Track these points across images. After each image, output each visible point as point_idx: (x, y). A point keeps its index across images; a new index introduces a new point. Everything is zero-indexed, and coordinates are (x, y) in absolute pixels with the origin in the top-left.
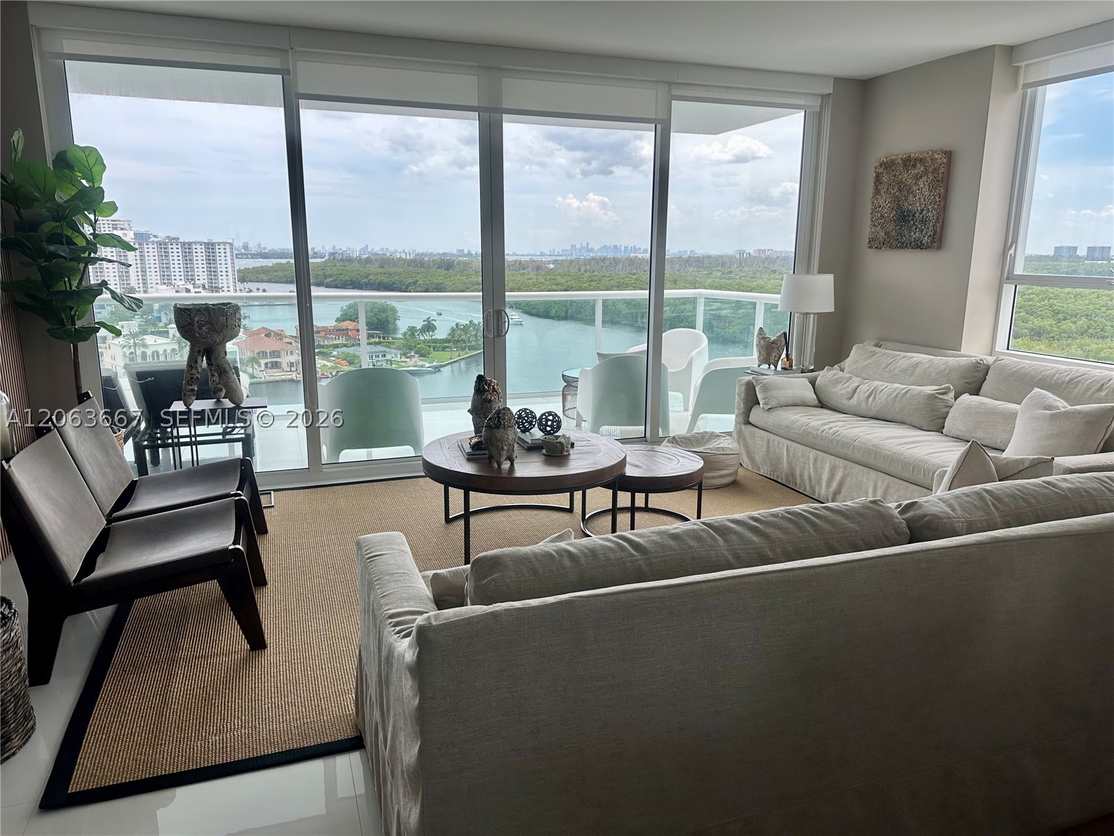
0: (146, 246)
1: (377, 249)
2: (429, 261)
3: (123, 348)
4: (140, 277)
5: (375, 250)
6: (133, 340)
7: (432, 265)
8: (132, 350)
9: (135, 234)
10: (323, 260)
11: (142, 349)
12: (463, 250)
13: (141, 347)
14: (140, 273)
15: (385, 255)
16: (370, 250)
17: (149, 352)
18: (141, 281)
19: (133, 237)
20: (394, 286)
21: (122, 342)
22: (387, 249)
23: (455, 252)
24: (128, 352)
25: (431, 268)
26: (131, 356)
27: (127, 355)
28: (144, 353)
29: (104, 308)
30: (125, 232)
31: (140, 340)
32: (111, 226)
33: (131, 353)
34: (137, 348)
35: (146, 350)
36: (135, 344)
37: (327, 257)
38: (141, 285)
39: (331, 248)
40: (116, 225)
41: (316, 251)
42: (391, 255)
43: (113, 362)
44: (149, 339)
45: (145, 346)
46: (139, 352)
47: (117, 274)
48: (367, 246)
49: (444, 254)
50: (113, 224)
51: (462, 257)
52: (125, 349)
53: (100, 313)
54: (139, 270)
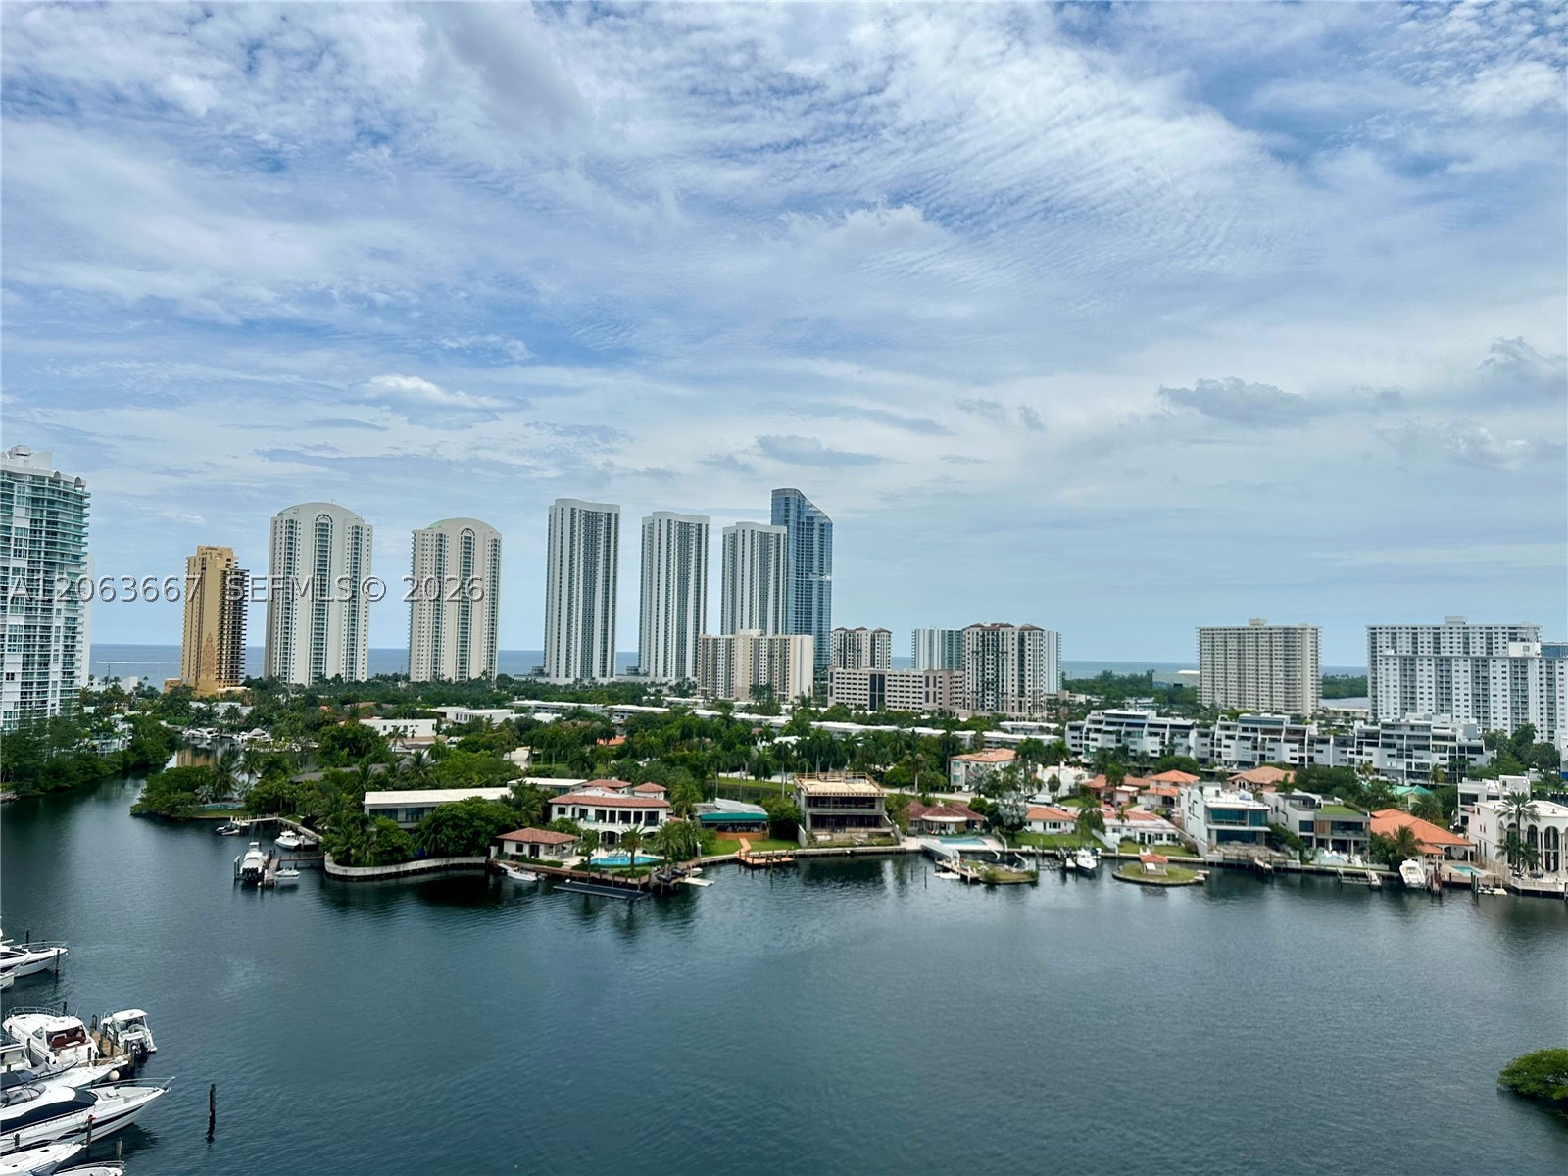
0: (1558, 665)
3: (1500, 816)
4: (1545, 711)
6: (1516, 806)
8: (1514, 821)
9: (1543, 648)
11: (1530, 822)
13: (1528, 818)
14: (1545, 705)
17: (1541, 828)
18: (1545, 717)
19: (1539, 652)
21: (1498, 808)
24: (1506, 823)
26: (1511, 830)
27: (1506, 827)
28: (1532, 831)
29: (1482, 753)
30: (1527, 644)
31: (1528, 807)
32: (1507, 635)
33: (1511, 826)
34: (1522, 819)
35: (1536, 824)
36: (1519, 813)
38: (1545, 722)
40: (1516, 634)
43: (1482, 835)
44: (1544, 808)
45: (1535, 817)
46: (1524, 826)
47: (1508, 705)
50: (1510, 634)
52: (1503, 819)
53: (1474, 759)
54: (1545, 699)
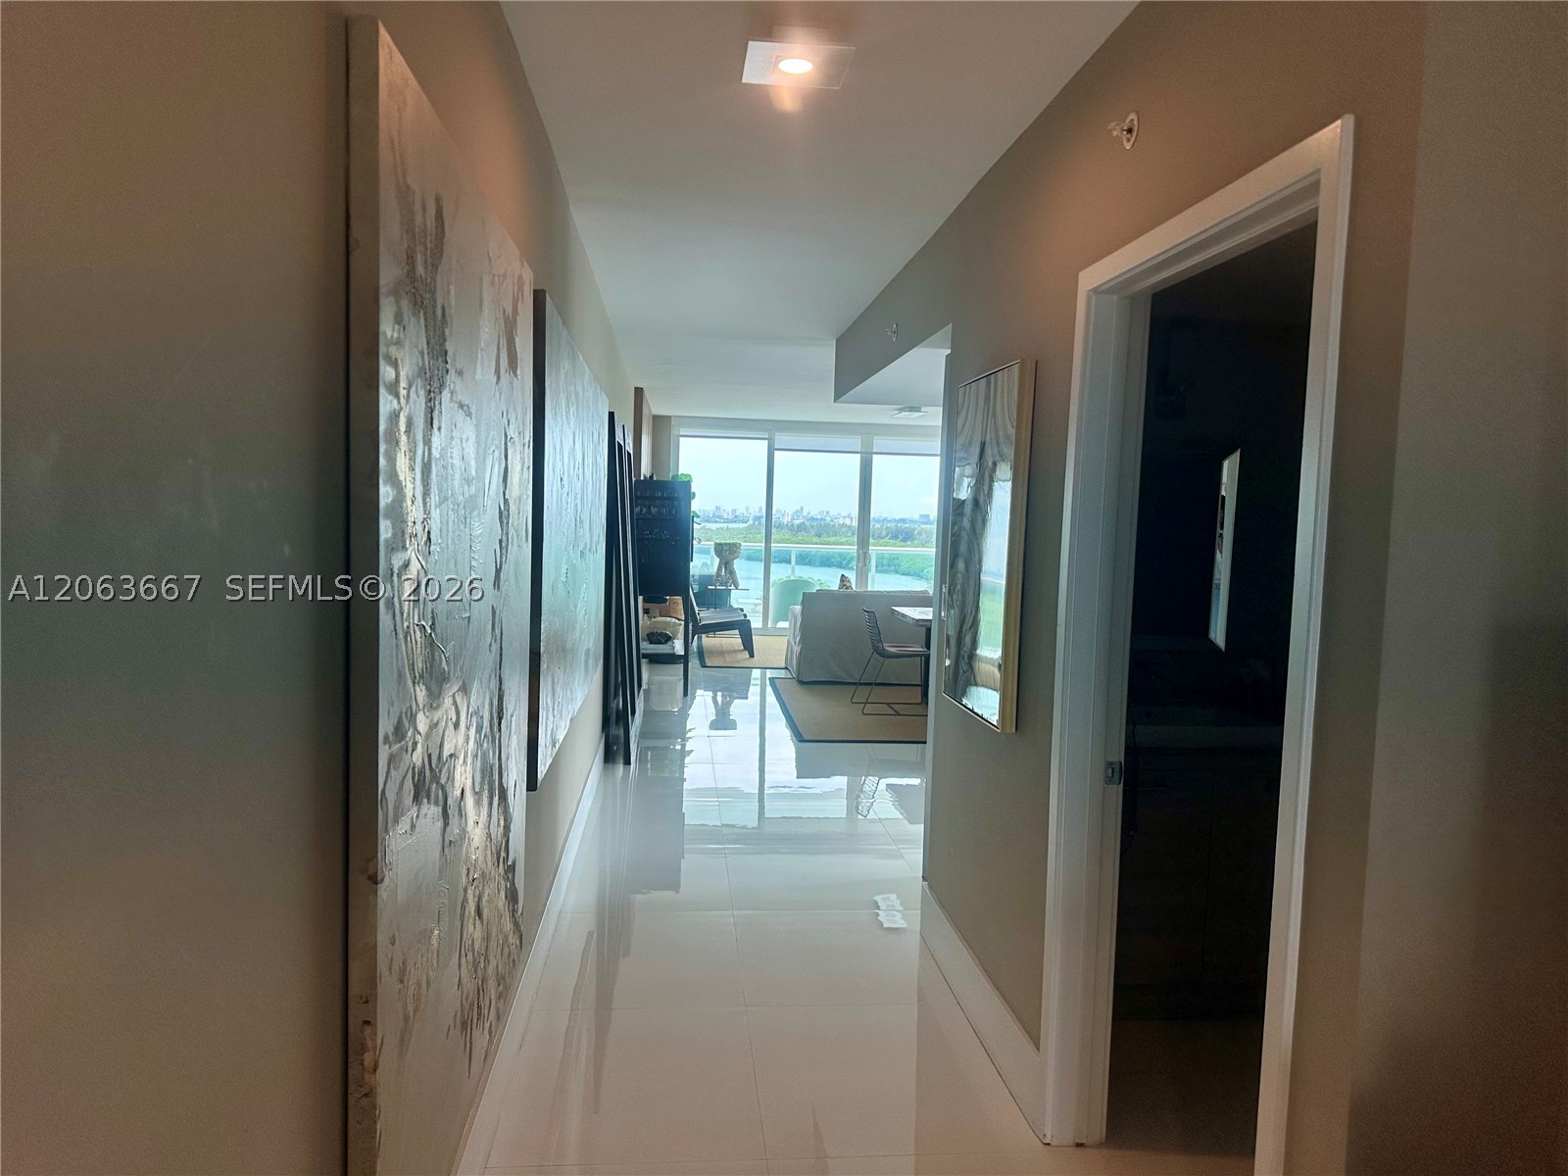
1: (814, 513)
2: (881, 529)
5: (812, 514)
7: (884, 533)
10: (746, 525)
12: (928, 516)
15: (825, 520)
16: (805, 514)
20: (832, 560)
22: (828, 512)
23: (916, 517)
25: (883, 538)
37: (751, 522)
39: (757, 510)
41: (738, 514)
42: (832, 521)
48: (802, 508)
49: (903, 520)
51: (926, 523)
